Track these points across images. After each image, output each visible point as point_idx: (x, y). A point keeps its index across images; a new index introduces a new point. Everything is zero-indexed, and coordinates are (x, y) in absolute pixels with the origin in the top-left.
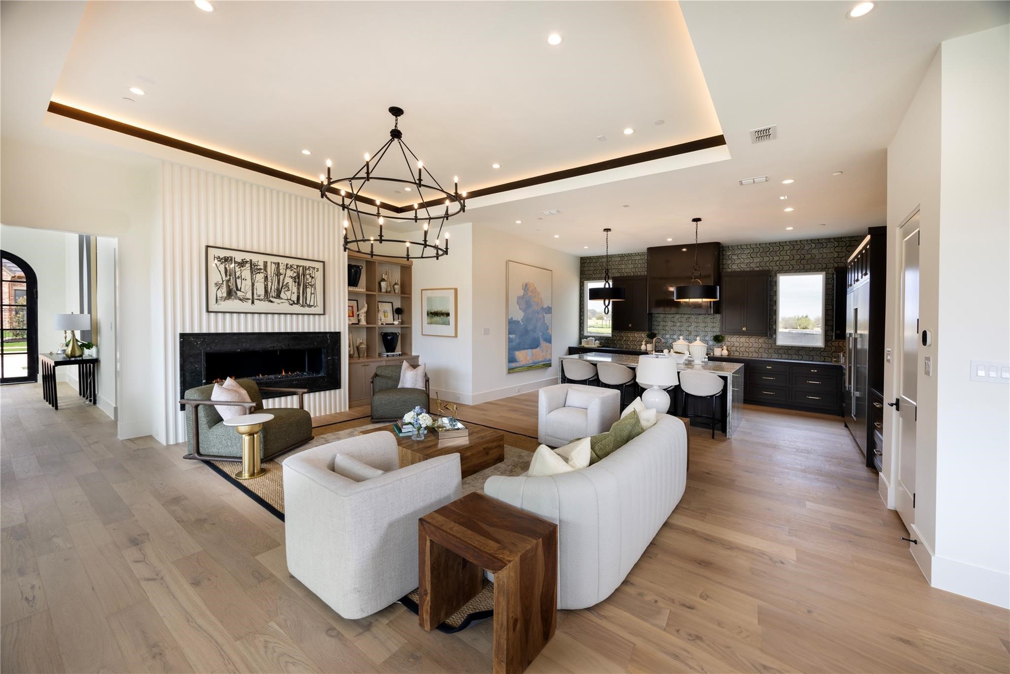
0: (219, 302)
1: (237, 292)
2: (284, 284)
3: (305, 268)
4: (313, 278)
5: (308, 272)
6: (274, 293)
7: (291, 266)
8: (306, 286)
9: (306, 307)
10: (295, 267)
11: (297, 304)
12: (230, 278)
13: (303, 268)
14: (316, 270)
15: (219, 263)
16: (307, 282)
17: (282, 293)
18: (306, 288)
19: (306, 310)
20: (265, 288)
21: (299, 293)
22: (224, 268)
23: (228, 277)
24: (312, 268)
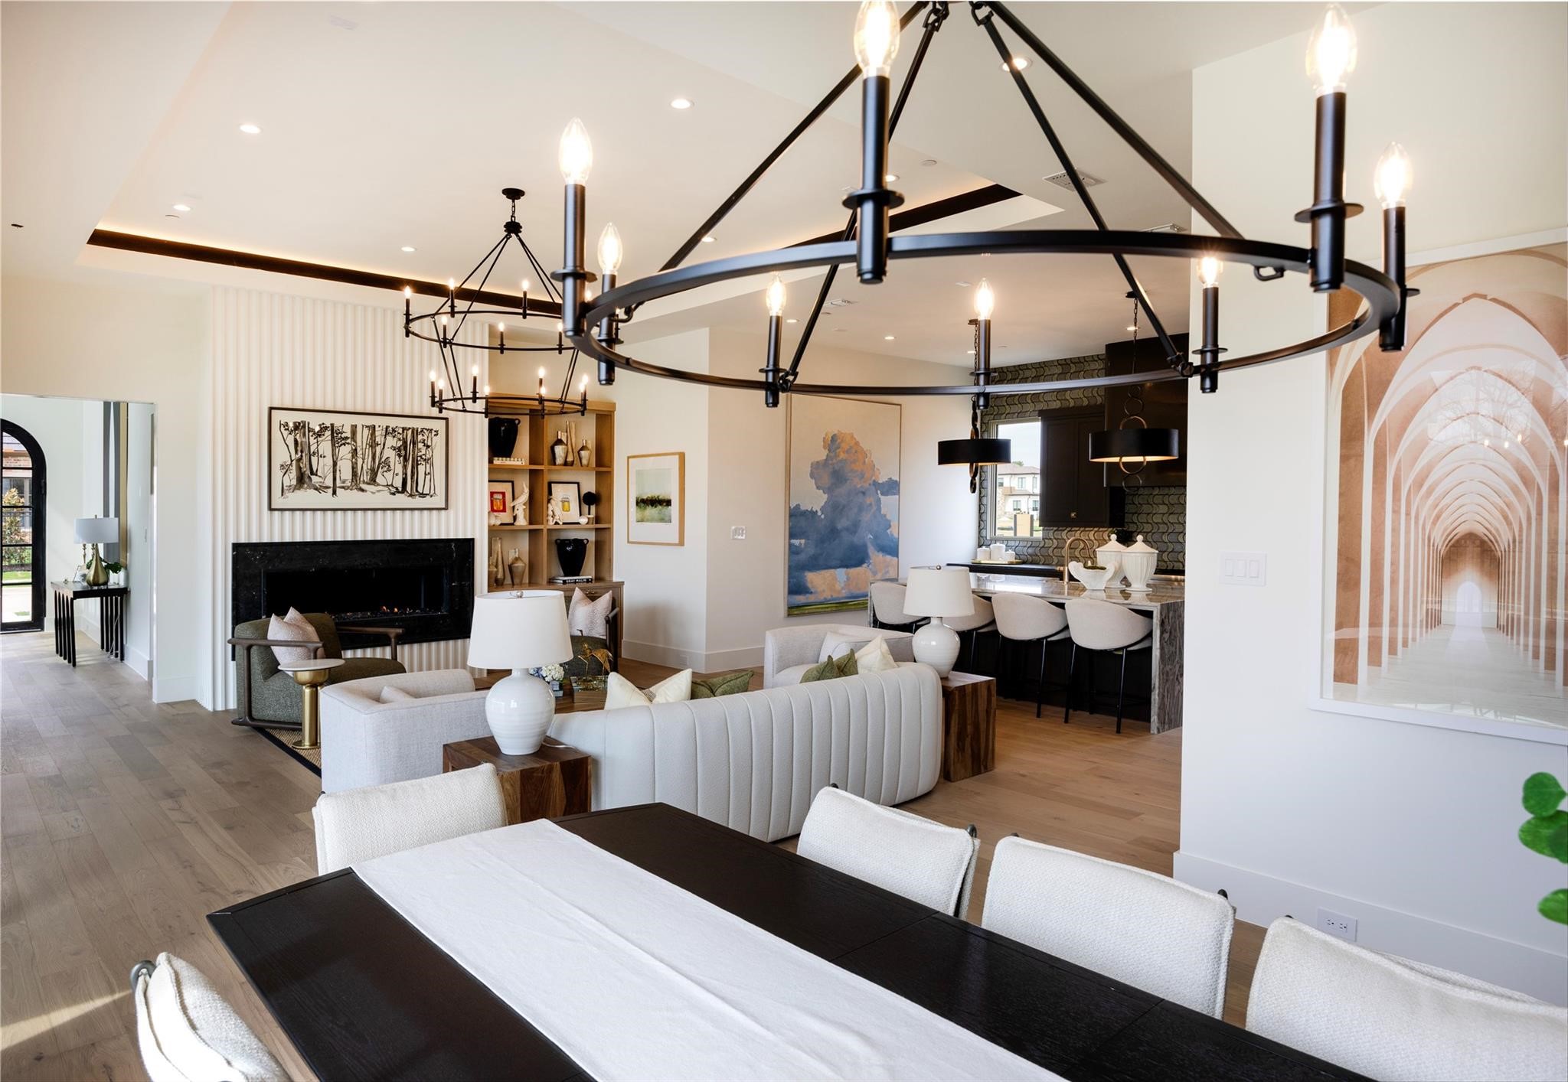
0: (287, 494)
1: (312, 477)
2: (383, 460)
3: (415, 432)
4: (428, 447)
5: (420, 437)
6: (367, 476)
7: (394, 430)
8: (417, 461)
9: (417, 497)
10: (400, 431)
11: (402, 492)
12: (302, 456)
13: (413, 432)
14: (434, 433)
15: (287, 432)
16: (420, 454)
17: (379, 474)
18: (418, 465)
19: (418, 502)
20: (353, 468)
21: (406, 474)
22: (293, 440)
23: (300, 454)
24: (427, 430)
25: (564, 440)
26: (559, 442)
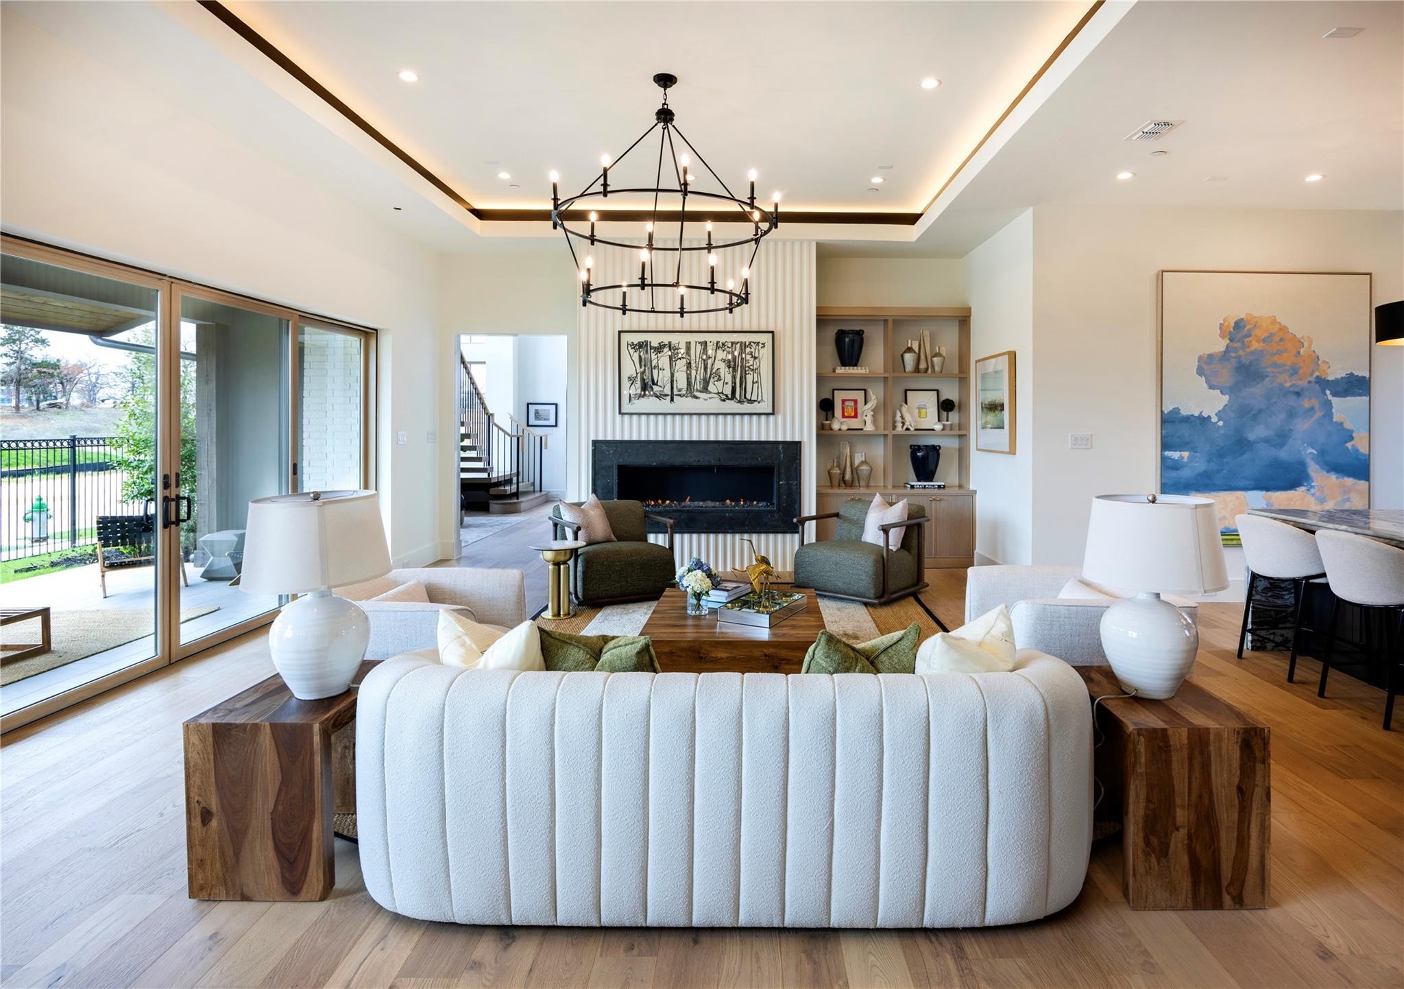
0: (633, 401)
1: (653, 386)
2: (714, 371)
3: (743, 346)
4: (756, 358)
5: (748, 350)
6: (700, 385)
7: (723, 345)
8: (745, 371)
9: (745, 403)
10: (730, 345)
11: (732, 399)
12: (645, 370)
13: (741, 346)
14: (761, 346)
15: (633, 350)
16: (747, 365)
17: (711, 384)
18: (746, 374)
19: (746, 408)
20: (688, 379)
21: (735, 383)
22: (638, 357)
23: (643, 368)
24: (755, 343)
25: (916, 348)
26: (910, 350)
